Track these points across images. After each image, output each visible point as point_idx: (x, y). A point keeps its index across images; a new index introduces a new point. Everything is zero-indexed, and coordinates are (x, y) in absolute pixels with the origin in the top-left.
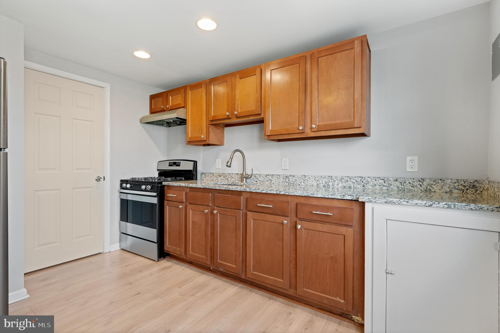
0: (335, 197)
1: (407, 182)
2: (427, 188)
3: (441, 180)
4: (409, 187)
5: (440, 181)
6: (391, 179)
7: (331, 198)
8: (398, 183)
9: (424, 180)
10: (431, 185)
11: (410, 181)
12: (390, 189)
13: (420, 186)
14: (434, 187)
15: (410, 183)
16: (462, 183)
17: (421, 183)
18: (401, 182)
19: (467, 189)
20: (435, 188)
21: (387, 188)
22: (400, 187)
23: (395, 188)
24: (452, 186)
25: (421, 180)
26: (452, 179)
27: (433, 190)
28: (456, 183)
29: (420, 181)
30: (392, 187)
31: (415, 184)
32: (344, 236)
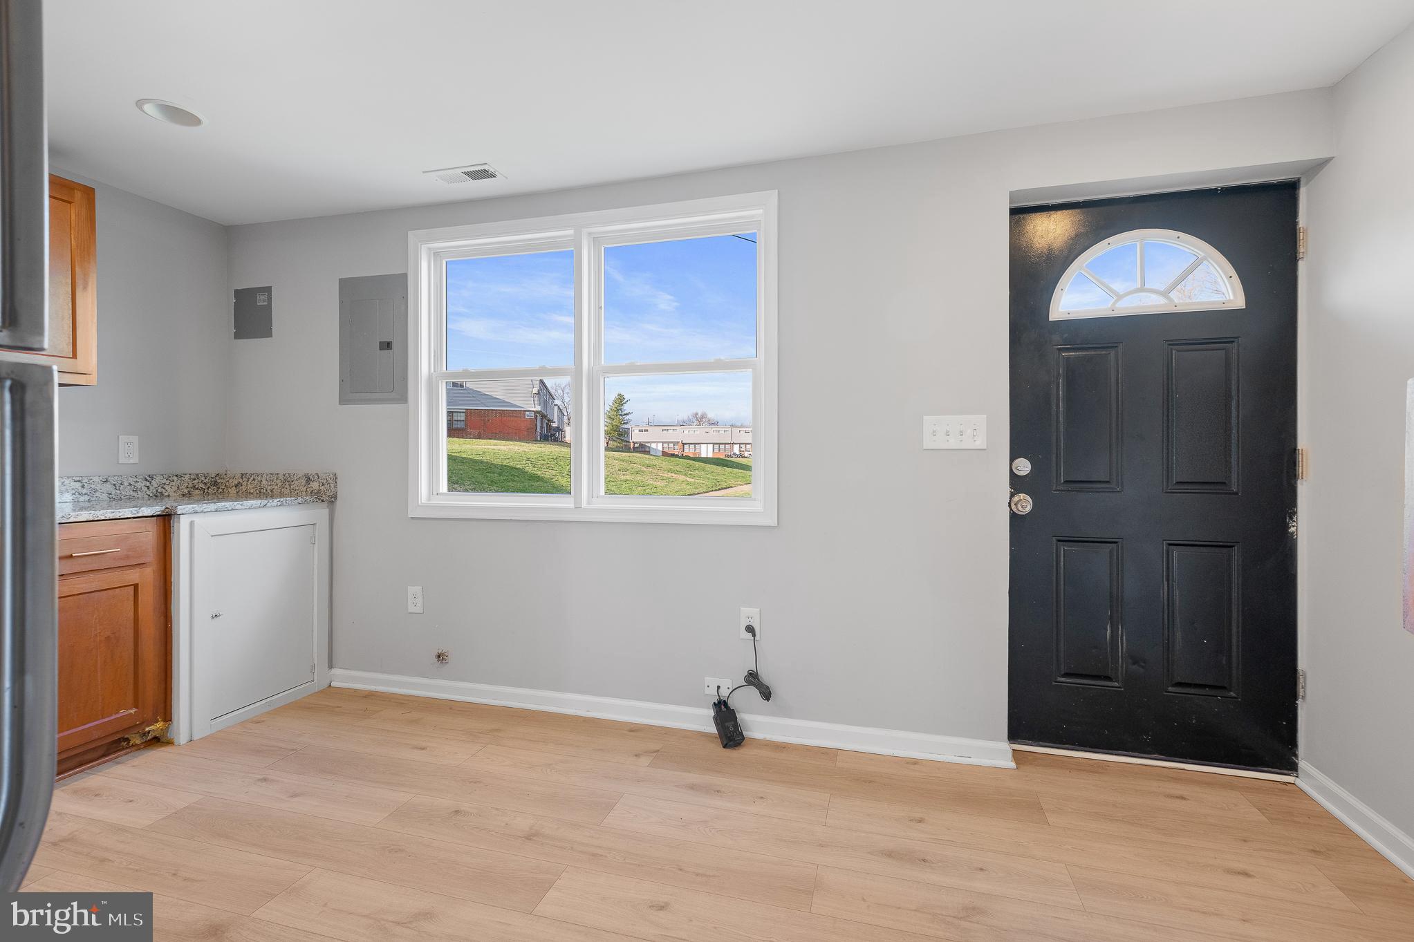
0: (120, 514)
1: (126, 484)
2: (157, 491)
3: (176, 476)
4: (129, 491)
5: (175, 478)
6: (96, 479)
7: (111, 518)
8: (109, 487)
9: (152, 478)
10: (163, 486)
11: (131, 481)
12: (94, 499)
13: (146, 488)
14: (167, 487)
15: (130, 485)
16: (203, 478)
17: (148, 484)
18: (114, 485)
19: (209, 488)
20: (169, 490)
21: (87, 498)
22: (113, 493)
23: (105, 496)
24: (191, 485)
25: (149, 479)
26: (190, 474)
27: (166, 494)
28: (195, 479)
29: (146, 480)
30: (97, 494)
31: (139, 485)
32: (136, 586)
